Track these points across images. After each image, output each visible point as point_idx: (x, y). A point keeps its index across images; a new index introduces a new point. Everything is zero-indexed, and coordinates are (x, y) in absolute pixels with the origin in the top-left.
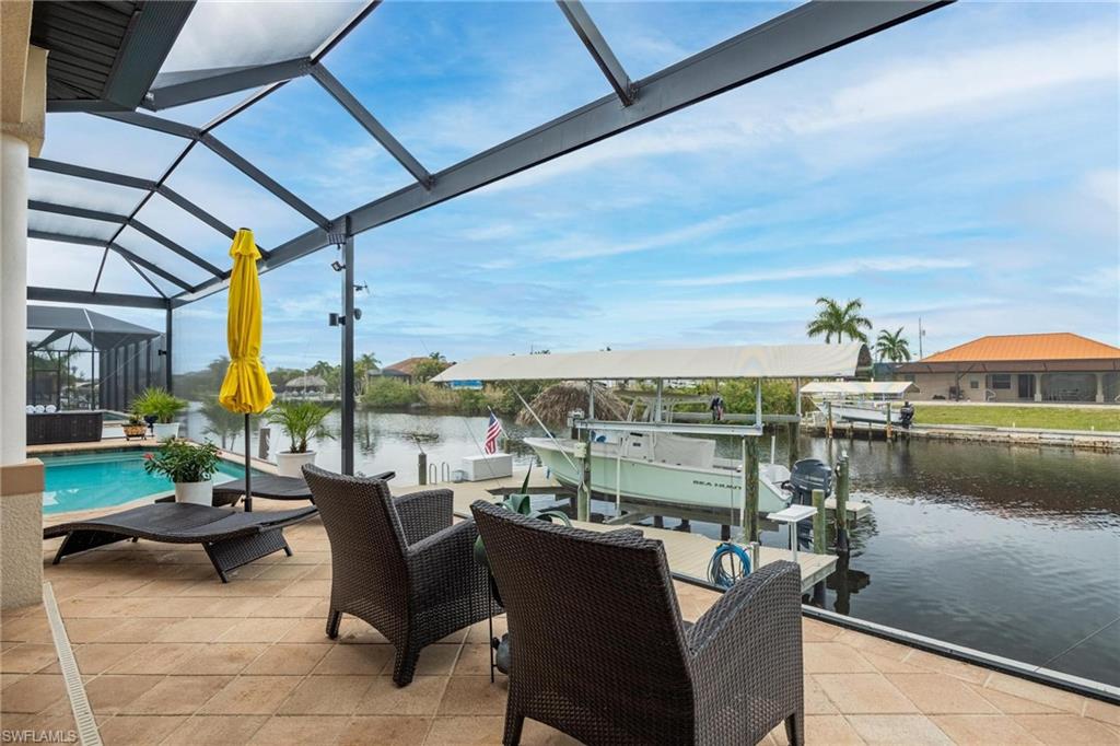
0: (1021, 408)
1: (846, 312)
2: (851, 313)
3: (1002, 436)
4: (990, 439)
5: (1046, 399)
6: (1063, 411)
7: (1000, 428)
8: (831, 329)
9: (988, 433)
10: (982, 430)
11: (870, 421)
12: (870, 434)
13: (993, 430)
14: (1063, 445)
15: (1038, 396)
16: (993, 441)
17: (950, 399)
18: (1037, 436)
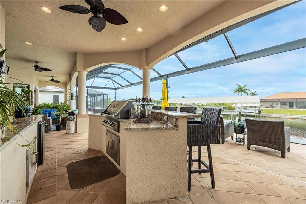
0: (290, 110)
1: (243, 88)
2: (244, 88)
3: (285, 117)
4: (282, 117)
5: (297, 108)
6: (302, 111)
7: (284, 115)
8: (239, 91)
9: (281, 116)
10: (279, 115)
11: (250, 113)
12: (250, 116)
13: (283, 115)
14: (303, 119)
15: (295, 107)
16: (283, 118)
17: (270, 107)
18: (295, 117)
